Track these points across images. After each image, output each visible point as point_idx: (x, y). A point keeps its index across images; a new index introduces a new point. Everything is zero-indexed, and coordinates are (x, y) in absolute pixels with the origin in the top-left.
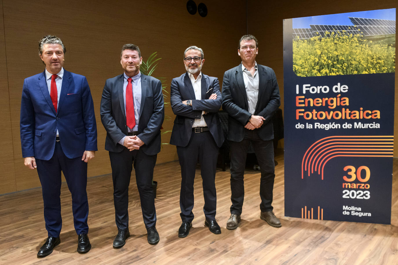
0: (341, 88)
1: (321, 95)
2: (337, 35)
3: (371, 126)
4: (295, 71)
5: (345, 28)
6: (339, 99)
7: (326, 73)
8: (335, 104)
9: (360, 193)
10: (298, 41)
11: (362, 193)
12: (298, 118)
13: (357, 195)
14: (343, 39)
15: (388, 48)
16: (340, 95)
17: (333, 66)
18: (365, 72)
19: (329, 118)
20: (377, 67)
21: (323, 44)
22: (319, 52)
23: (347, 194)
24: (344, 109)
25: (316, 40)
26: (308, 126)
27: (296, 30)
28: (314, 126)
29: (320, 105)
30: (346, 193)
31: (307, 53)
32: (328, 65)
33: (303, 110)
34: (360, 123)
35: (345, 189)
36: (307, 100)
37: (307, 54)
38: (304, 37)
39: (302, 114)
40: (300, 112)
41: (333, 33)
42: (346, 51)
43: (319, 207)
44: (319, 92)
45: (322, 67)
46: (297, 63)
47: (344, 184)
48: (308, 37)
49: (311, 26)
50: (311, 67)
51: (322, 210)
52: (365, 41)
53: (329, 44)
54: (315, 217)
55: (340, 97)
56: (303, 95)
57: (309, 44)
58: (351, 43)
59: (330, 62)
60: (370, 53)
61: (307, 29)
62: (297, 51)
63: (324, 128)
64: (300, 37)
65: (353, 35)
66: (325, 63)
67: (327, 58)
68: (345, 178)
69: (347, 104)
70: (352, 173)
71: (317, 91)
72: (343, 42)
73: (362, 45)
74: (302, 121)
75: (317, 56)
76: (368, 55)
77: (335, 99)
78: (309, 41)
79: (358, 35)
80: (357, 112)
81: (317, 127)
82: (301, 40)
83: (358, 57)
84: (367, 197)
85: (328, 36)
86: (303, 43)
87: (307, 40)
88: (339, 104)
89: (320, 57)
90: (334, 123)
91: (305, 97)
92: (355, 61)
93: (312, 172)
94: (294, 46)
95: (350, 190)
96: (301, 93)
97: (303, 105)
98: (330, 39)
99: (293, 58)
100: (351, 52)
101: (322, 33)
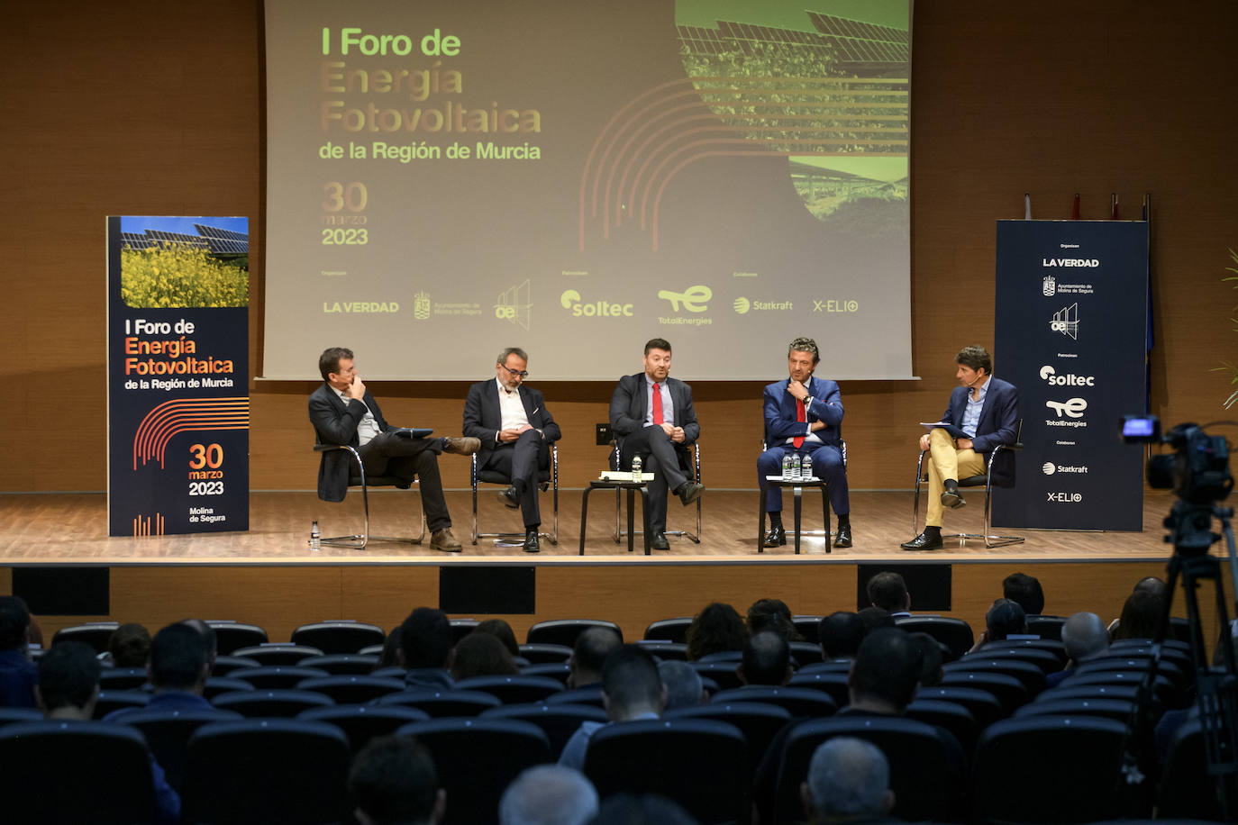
0: (185, 327)
1: (160, 337)
2: (179, 248)
3: (223, 383)
4: (125, 298)
5: (189, 238)
6: (182, 343)
7: (166, 303)
8: (177, 351)
9: (211, 486)
10: (128, 252)
11: (214, 485)
12: (128, 372)
13: (208, 489)
14: (187, 255)
15: (240, 272)
16: (184, 337)
17: (175, 293)
18: (214, 305)
19: (171, 372)
20: (228, 297)
21: (162, 259)
22: (157, 272)
23: (196, 489)
24: (189, 359)
25: (153, 253)
26: (143, 385)
27: (125, 234)
28: (151, 385)
29: (159, 352)
30: (194, 486)
31: (142, 271)
32: (169, 291)
33: (136, 360)
34: (209, 379)
35: (192, 481)
36: (141, 344)
37: (140, 273)
38: (137, 247)
39: (134, 366)
40: (132, 363)
41: (175, 245)
42: (191, 272)
43: (158, 514)
44: (157, 332)
45: (161, 294)
47: (190, 474)
48: (142, 247)
49: (146, 231)
50: (146, 293)
51: (163, 518)
52: (214, 259)
53: (170, 260)
54: (153, 533)
55: (185, 341)
56: (135, 335)
57: (144, 259)
58: (198, 262)
59: (171, 286)
60: (220, 277)
61: (141, 235)
62: (126, 267)
63: (164, 387)
64: (132, 247)
65: (200, 249)
66: (165, 288)
67: (167, 281)
68: (192, 464)
69: (193, 351)
70: (200, 456)
71: (154, 331)
72: (187, 260)
73: (210, 266)
74: (135, 377)
75: (154, 277)
76: (218, 281)
77: (177, 343)
78: (144, 254)
79: (206, 251)
80: (205, 363)
81: (156, 386)
82: (133, 251)
83: (206, 282)
84: (219, 490)
85: (168, 248)
86: (135, 256)
87: (141, 251)
88: (182, 352)
89: (158, 279)
90: (177, 380)
91: (138, 339)
92: (202, 288)
93: (149, 459)
94: (124, 259)
95: (198, 482)
96: (133, 334)
97: (136, 352)
98: (171, 254)
99: (123, 277)
100: (197, 274)
101: (160, 243)
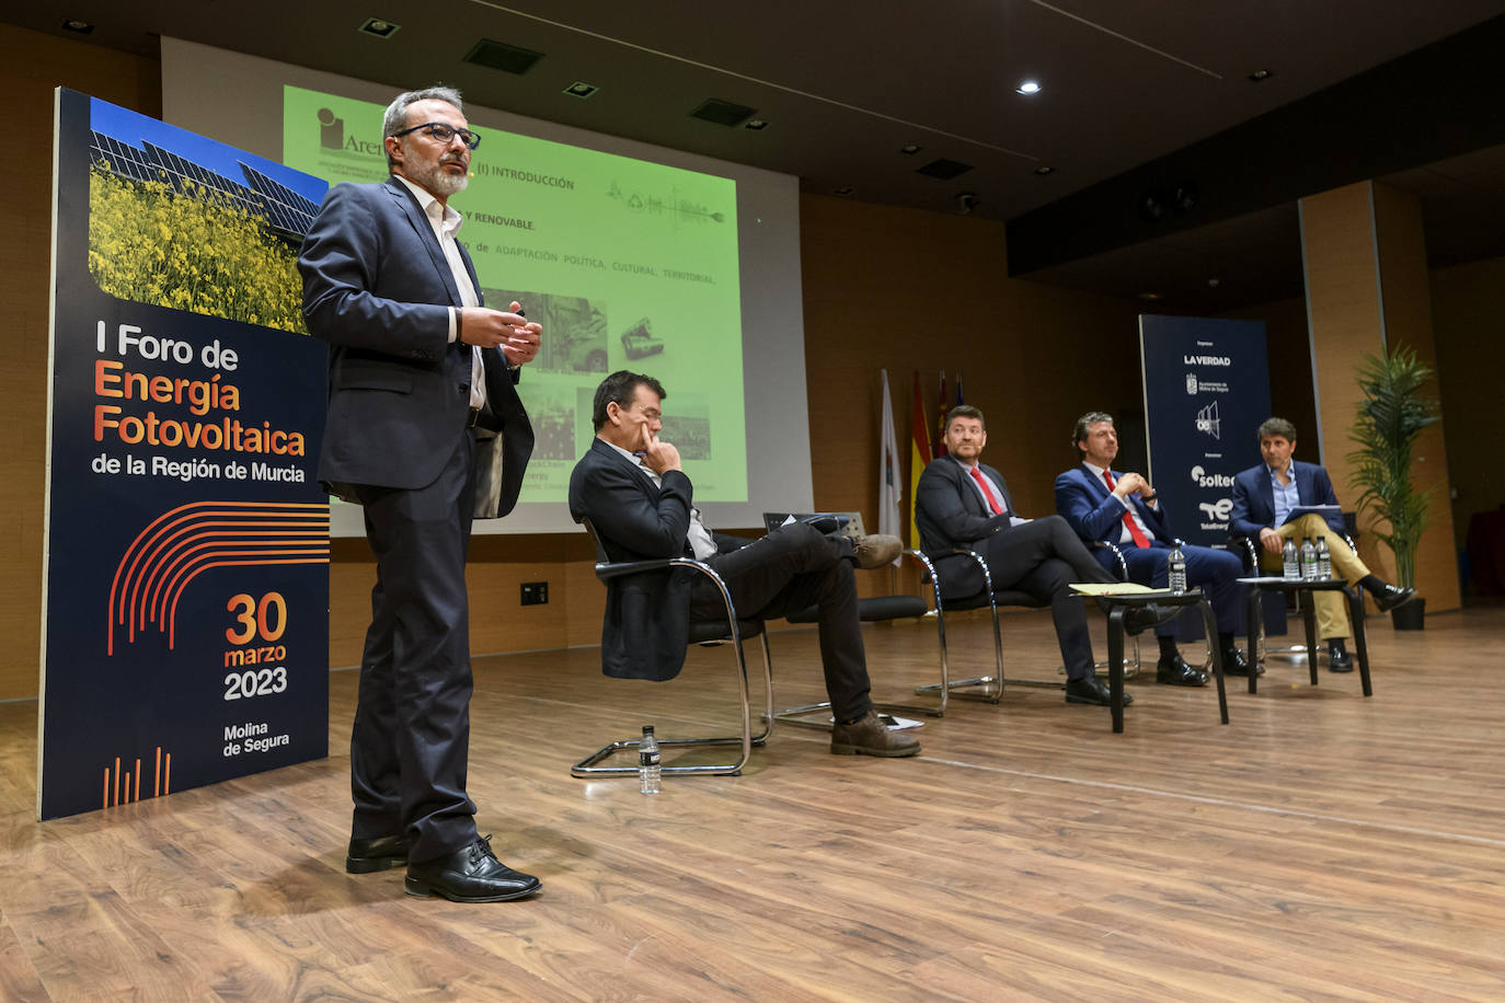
0: (221, 357)
1: (170, 368)
2: (212, 199)
3: (288, 475)
4: (96, 272)
5: (233, 188)
6: (216, 387)
7: (185, 301)
8: (206, 400)
9: (265, 677)
10: (106, 176)
11: (270, 675)
12: (99, 436)
13: (260, 683)
14: (226, 216)
16: (218, 377)
17: (203, 285)
18: (273, 325)
19: (192, 443)
21: (179, 212)
22: (167, 234)
24: (228, 420)
25: (158, 194)
26: (133, 466)
27: (101, 136)
28: (149, 467)
29: (168, 398)
30: (233, 682)
31: (135, 224)
32: (190, 278)
33: (118, 410)
34: (264, 466)
35: (232, 670)
36: (130, 378)
37: (132, 227)
38: (124, 170)
39: (115, 424)
40: (108, 416)
41: (203, 190)
42: (234, 252)
43: (159, 750)
44: (165, 357)
45: (174, 280)
46: (103, 246)
47: (227, 655)
48: (136, 175)
49: (146, 145)
50: (144, 272)
51: (168, 757)
52: (274, 238)
53: (193, 218)
55: (221, 384)
56: (117, 357)
57: (141, 200)
58: (245, 235)
61: (134, 150)
62: (101, 206)
63: (177, 473)
64: (113, 167)
65: (249, 213)
66: (183, 271)
67: (188, 257)
68: (231, 635)
69: (236, 406)
70: (247, 618)
71: (160, 355)
72: (226, 225)
73: (267, 248)
74: (114, 446)
75: (160, 242)
76: (280, 280)
77: (206, 387)
78: (140, 190)
79: (260, 218)
80: (258, 433)
81: (160, 470)
82: (116, 176)
83: (259, 277)
84: (279, 685)
85: (190, 192)
86: (121, 188)
87: (134, 182)
88: (216, 405)
89: (169, 248)
90: (204, 460)
91: (124, 367)
92: (254, 286)
93: (142, 628)
94: (95, 188)
95: (239, 671)
96: (112, 351)
97: (119, 394)
98: (196, 205)
99: (91, 226)
100: (245, 259)
101: (174, 177)
